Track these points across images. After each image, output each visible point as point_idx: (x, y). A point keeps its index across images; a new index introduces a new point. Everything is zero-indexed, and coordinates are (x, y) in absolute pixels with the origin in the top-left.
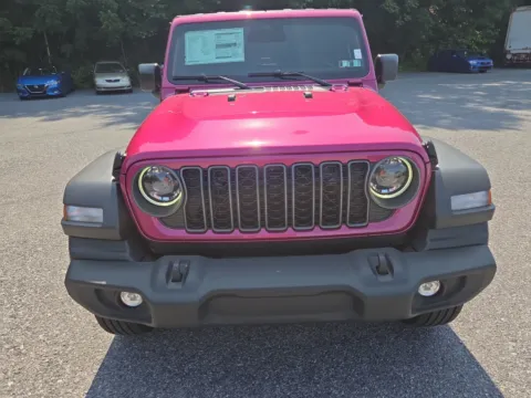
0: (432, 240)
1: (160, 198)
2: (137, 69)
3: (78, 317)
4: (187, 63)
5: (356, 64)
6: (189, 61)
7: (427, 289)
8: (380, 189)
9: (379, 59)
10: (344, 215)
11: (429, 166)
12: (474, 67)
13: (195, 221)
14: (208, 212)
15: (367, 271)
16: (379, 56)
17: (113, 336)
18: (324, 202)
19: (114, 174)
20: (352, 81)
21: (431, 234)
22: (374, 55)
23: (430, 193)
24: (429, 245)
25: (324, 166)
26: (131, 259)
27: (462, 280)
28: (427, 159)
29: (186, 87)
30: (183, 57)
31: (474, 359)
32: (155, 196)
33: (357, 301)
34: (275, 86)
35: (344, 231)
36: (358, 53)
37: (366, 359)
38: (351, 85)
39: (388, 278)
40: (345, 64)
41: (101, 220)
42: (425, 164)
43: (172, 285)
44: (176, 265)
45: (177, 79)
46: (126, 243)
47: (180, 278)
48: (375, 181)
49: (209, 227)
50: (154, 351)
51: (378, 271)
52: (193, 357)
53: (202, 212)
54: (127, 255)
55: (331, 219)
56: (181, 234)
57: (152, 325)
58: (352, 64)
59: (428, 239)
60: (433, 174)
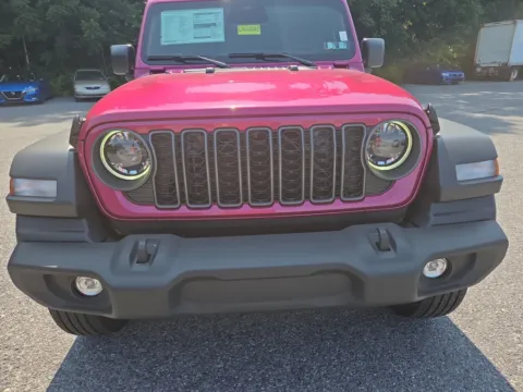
0: (435, 215)
1: (125, 171)
2: (109, 51)
3: (35, 317)
4: (163, 43)
5: (342, 46)
6: (164, 41)
7: (432, 269)
8: (376, 159)
9: (365, 43)
10: (338, 187)
11: (431, 131)
12: (447, 79)
13: (166, 196)
14: (182, 185)
15: (366, 248)
16: (365, 39)
17: (74, 337)
18: (315, 171)
19: (71, 142)
20: (337, 63)
21: (434, 208)
22: (360, 39)
23: (432, 163)
24: (433, 220)
25: (315, 130)
26: (90, 241)
27: (472, 258)
28: (429, 124)
29: (161, 68)
30: (159, 37)
31: (479, 352)
32: (120, 169)
33: (355, 281)
34: (258, 67)
35: (338, 205)
36: (343, 35)
37: (361, 356)
38: (336, 66)
39: (391, 255)
40: (331, 46)
41: (55, 195)
42: (427, 128)
43: (137, 267)
44: (142, 244)
45: (151, 59)
46: (84, 221)
47: (147, 259)
48: (371, 151)
49: (183, 202)
50: (121, 353)
51: (379, 247)
52: (167, 358)
53: (174, 184)
54: (85, 236)
55: (323, 192)
56: (150, 210)
57: (112, 316)
58: (338, 46)
59: (431, 214)
60: (435, 141)
